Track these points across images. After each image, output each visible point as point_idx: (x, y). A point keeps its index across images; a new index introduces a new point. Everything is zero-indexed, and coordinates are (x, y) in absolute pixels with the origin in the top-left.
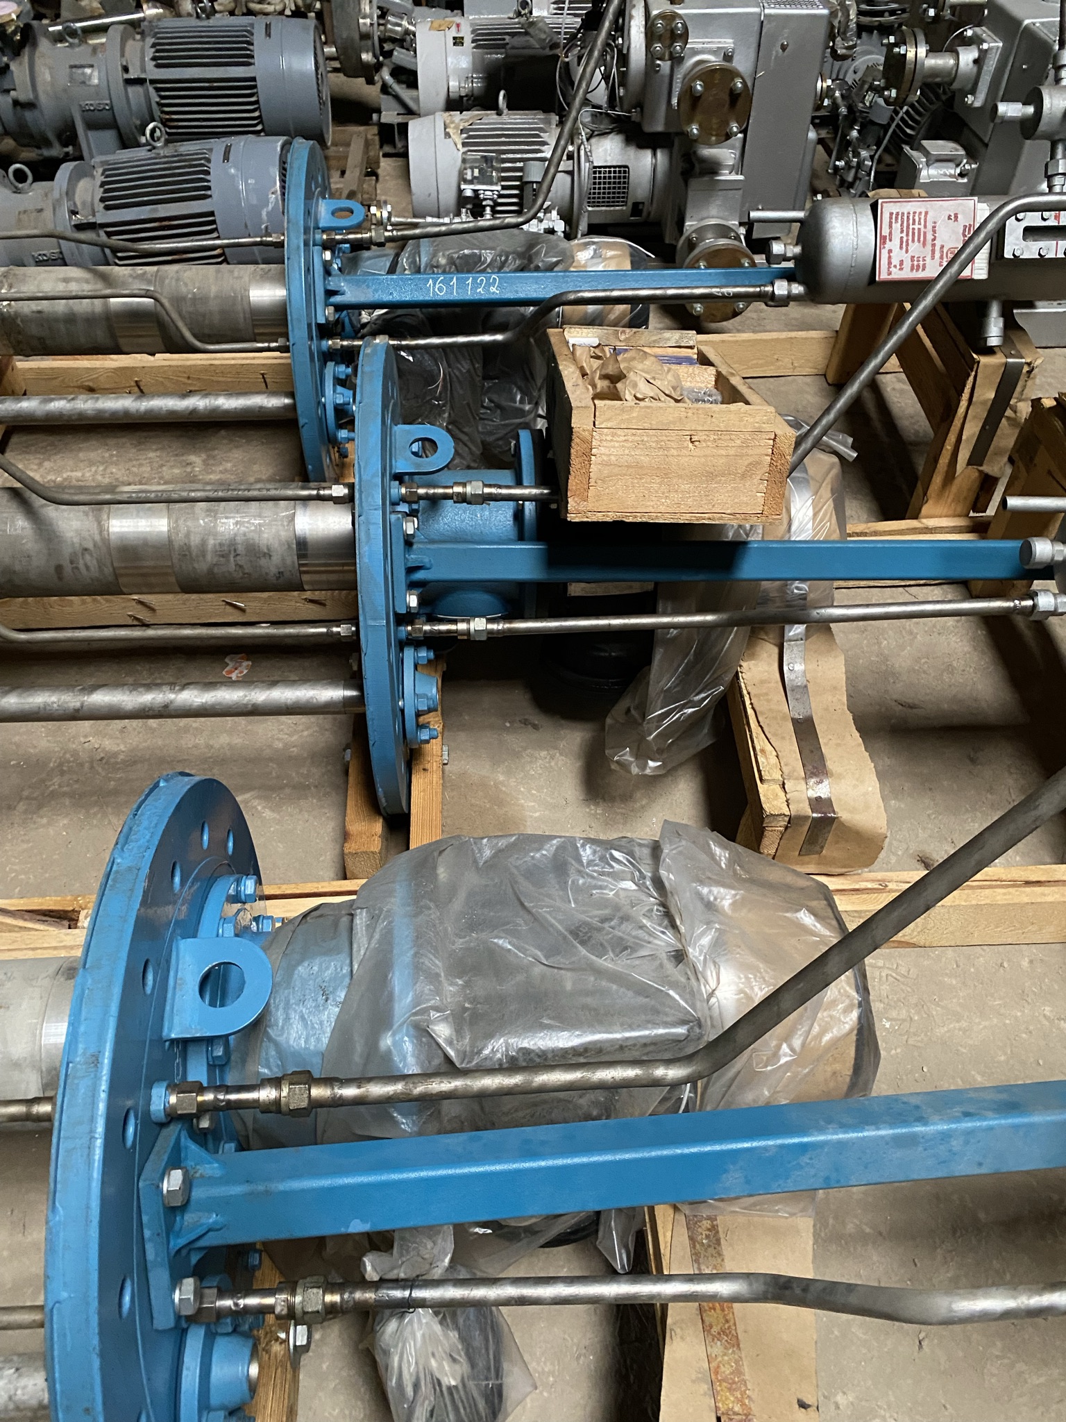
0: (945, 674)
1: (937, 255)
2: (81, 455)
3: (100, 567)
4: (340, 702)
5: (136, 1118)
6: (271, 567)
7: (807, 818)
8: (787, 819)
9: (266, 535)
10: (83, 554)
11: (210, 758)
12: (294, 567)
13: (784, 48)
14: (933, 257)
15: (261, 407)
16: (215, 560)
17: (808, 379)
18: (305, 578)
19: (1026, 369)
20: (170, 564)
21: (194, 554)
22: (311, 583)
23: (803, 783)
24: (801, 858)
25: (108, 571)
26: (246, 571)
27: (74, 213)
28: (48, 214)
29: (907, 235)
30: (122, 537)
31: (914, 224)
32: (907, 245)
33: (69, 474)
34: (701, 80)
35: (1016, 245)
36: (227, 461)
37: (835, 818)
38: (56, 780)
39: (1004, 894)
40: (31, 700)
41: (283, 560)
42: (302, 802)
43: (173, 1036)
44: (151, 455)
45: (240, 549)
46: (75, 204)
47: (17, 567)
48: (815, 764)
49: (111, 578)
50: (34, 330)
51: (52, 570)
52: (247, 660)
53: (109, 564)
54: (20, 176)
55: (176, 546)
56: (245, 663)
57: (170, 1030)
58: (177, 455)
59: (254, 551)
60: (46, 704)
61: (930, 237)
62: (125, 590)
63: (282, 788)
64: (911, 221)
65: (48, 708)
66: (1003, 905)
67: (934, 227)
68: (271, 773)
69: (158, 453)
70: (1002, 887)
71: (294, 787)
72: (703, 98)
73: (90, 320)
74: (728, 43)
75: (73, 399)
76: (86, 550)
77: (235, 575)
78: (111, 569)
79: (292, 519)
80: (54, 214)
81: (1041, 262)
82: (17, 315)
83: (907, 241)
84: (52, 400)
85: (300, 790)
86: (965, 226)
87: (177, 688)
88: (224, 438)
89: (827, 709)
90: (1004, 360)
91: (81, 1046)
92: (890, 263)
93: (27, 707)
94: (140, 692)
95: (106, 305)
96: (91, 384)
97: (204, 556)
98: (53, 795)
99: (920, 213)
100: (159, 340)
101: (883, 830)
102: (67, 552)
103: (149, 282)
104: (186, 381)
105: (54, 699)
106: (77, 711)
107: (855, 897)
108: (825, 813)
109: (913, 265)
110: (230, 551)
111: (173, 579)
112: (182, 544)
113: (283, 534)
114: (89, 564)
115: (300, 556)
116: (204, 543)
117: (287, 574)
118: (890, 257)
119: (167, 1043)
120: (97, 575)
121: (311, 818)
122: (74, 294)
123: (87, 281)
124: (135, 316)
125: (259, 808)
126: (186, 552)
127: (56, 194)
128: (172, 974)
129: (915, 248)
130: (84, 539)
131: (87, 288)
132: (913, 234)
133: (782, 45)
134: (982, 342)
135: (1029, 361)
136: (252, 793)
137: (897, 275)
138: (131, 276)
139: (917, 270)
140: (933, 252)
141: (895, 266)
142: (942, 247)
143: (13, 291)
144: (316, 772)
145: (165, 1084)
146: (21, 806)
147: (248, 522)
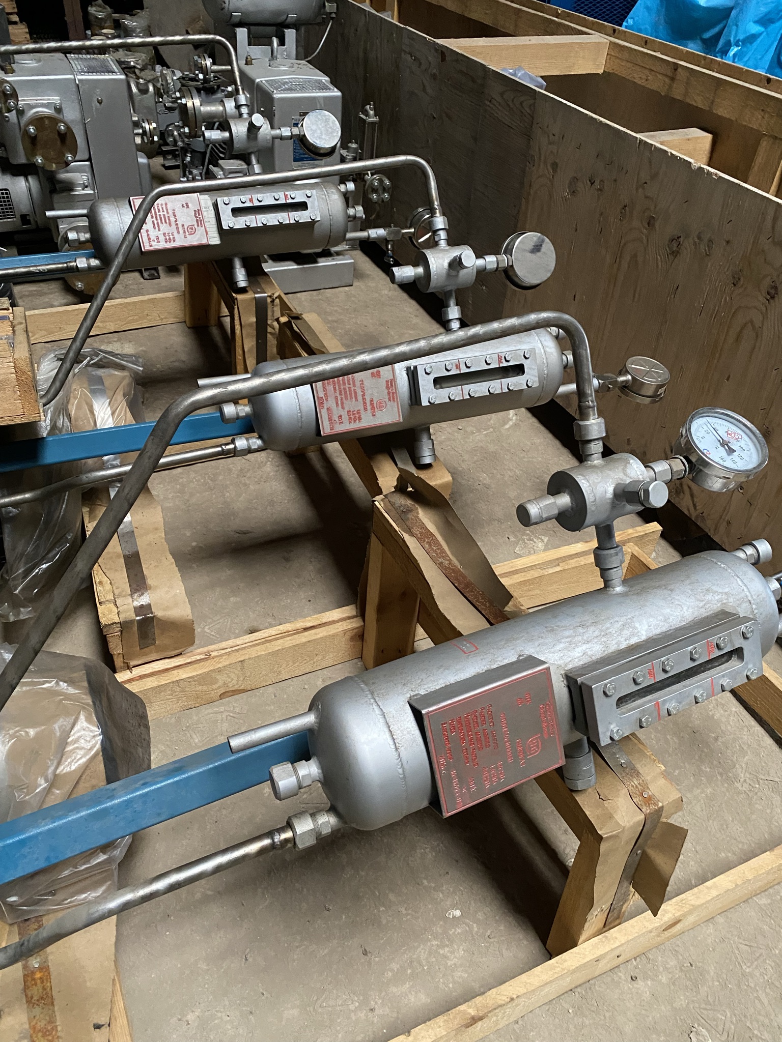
0: (268, 507)
1: (181, 231)
7: (132, 621)
8: (119, 625)
13: (100, 102)
14: (178, 232)
17: (174, 326)
19: (269, 300)
23: (130, 598)
24: (143, 650)
29: (157, 219)
31: (159, 211)
32: (158, 226)
34: (32, 125)
35: (229, 221)
37: (152, 618)
39: (291, 640)
48: (138, 582)
61: (173, 219)
64: (157, 210)
66: (291, 647)
67: (174, 213)
70: (289, 636)
72: (38, 139)
74: (56, 99)
81: (248, 230)
83: (158, 223)
86: (195, 211)
89: (150, 544)
90: (253, 296)
92: (149, 239)
99: (162, 204)
101: (190, 617)
107: (188, 669)
108: (145, 615)
109: (166, 239)
118: (148, 235)
129: (164, 228)
132: (161, 218)
133: (98, 100)
134: (235, 286)
135: (269, 294)
137: (156, 246)
139: (170, 242)
140: (178, 228)
141: (154, 241)
142: (183, 225)
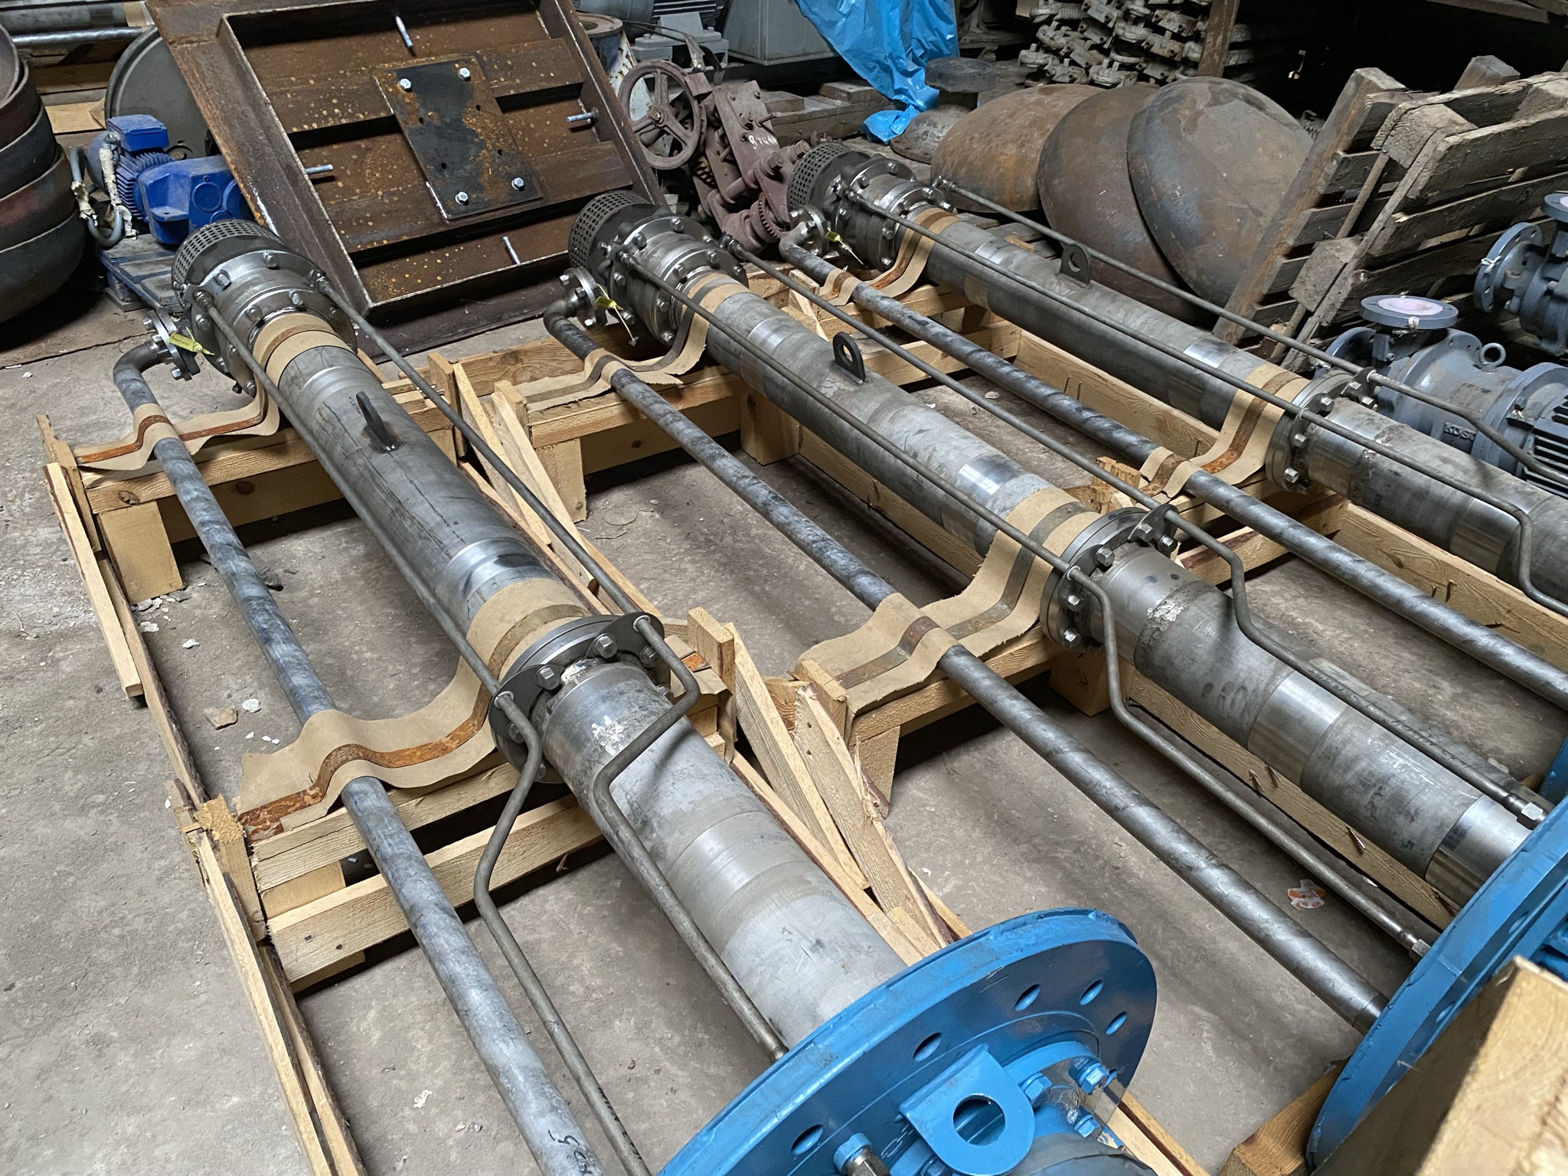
2: (1339, 613)
3: (1243, 711)
4: (1356, 1010)
5: (821, 1140)
6: (1407, 830)
9: (1425, 799)
10: (1238, 690)
11: (1205, 950)
12: (1430, 848)
15: (1548, 683)
16: (1353, 782)
18: (1433, 866)
20: (1308, 753)
21: (1337, 762)
22: (1438, 878)
25: (1248, 719)
26: (1377, 815)
27: (1518, 408)
28: (1490, 398)
30: (1284, 700)
33: (1313, 621)
36: (1479, 710)
38: (1067, 852)
40: (1090, 770)
41: (1425, 831)
42: (1250, 1070)
43: (908, 1115)
44: (1406, 655)
45: (1387, 791)
46: (1526, 401)
47: (1177, 662)
49: (1245, 727)
50: (1379, 486)
51: (1202, 685)
52: (1322, 898)
53: (1253, 715)
54: (1492, 355)
55: (1326, 745)
56: (1317, 899)
57: (912, 1107)
58: (1431, 671)
59: (1400, 803)
60: (1098, 783)
62: (1250, 746)
63: (1243, 1037)
65: (1097, 787)
68: (1247, 1015)
69: (1413, 658)
71: (1255, 1049)
73: (1440, 505)
75: (1359, 561)
76: (1244, 688)
77: (1362, 811)
78: (1252, 720)
79: (1467, 804)
80: (1496, 401)
82: (1374, 466)
84: (1340, 551)
85: (1260, 1057)
87: (1213, 861)
88: (1497, 687)
91: (831, 1039)
93: (1083, 773)
94: (1180, 838)
95: (1467, 501)
96: (1403, 559)
97: (1345, 771)
98: (1055, 861)
100: (1496, 559)
102: (1228, 677)
103: (1529, 504)
104: (1504, 612)
105: (1108, 784)
106: (1117, 808)
110: (1375, 785)
111: (1300, 769)
112: (1334, 745)
113: (1445, 811)
114: (1237, 702)
115: (1445, 843)
116: (1356, 759)
117: (1416, 850)
119: (899, 1117)
120: (1237, 716)
121: (1244, 1093)
122: (1441, 475)
123: (1465, 472)
124: (1489, 525)
125: (1205, 1035)
126: (1331, 756)
127: (1512, 385)
128: (953, 1068)
130: (1251, 679)
131: (1460, 477)
136: (1211, 1015)
138: (1516, 488)
143: (1387, 445)
144: (1291, 1057)
145: (867, 1142)
146: (1024, 848)
147: (1417, 774)
